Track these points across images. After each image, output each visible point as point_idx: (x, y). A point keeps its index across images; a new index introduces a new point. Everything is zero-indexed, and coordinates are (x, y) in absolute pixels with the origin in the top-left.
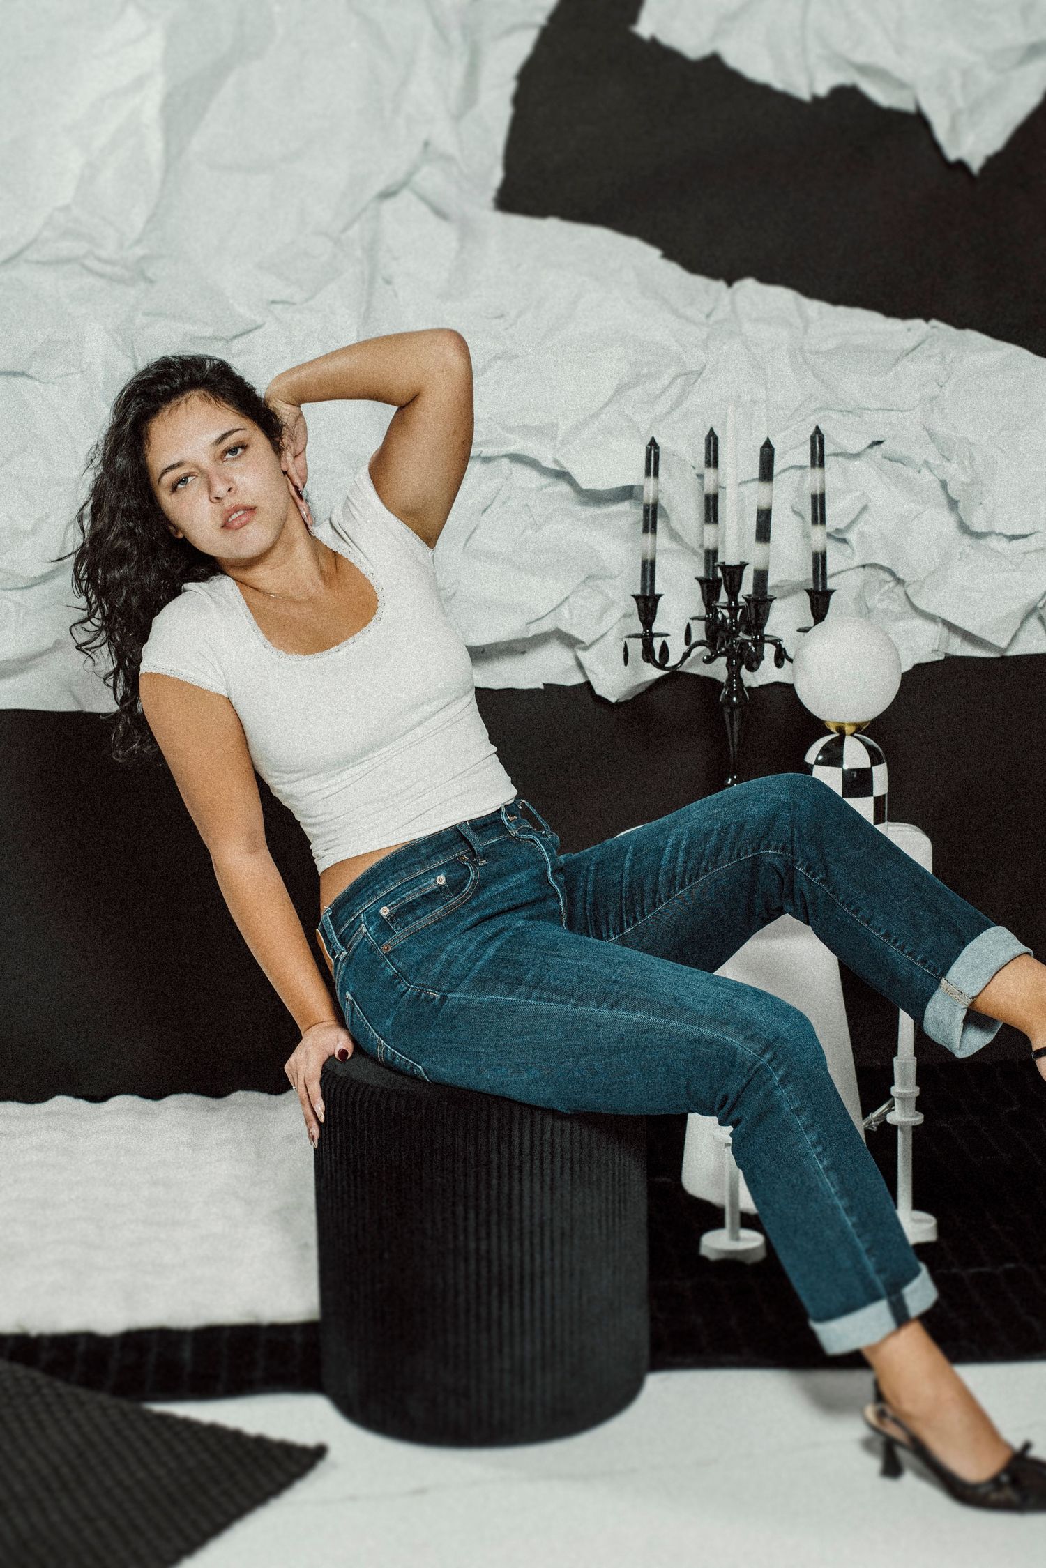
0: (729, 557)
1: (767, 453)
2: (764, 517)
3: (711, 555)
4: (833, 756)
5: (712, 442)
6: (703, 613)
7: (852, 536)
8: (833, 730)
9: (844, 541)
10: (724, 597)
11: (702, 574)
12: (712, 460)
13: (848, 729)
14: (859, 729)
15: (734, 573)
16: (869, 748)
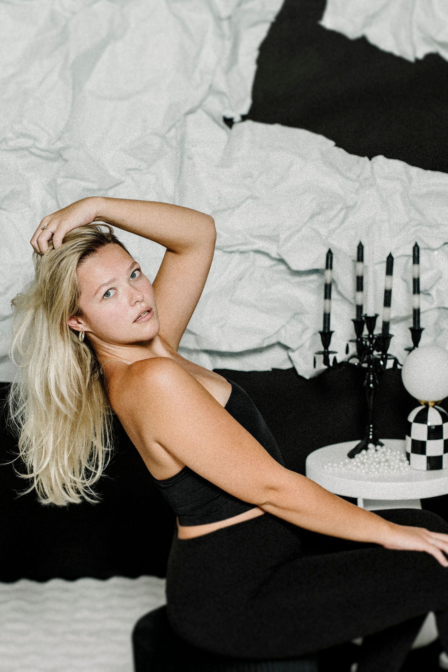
0: (369, 311)
1: (390, 261)
2: (388, 294)
3: (359, 309)
4: (422, 418)
5: (360, 248)
6: (355, 337)
7: (433, 292)
8: (422, 403)
9: (429, 294)
10: (366, 332)
11: (354, 317)
12: (360, 258)
13: (430, 404)
14: (436, 403)
15: (371, 321)
16: (441, 413)
